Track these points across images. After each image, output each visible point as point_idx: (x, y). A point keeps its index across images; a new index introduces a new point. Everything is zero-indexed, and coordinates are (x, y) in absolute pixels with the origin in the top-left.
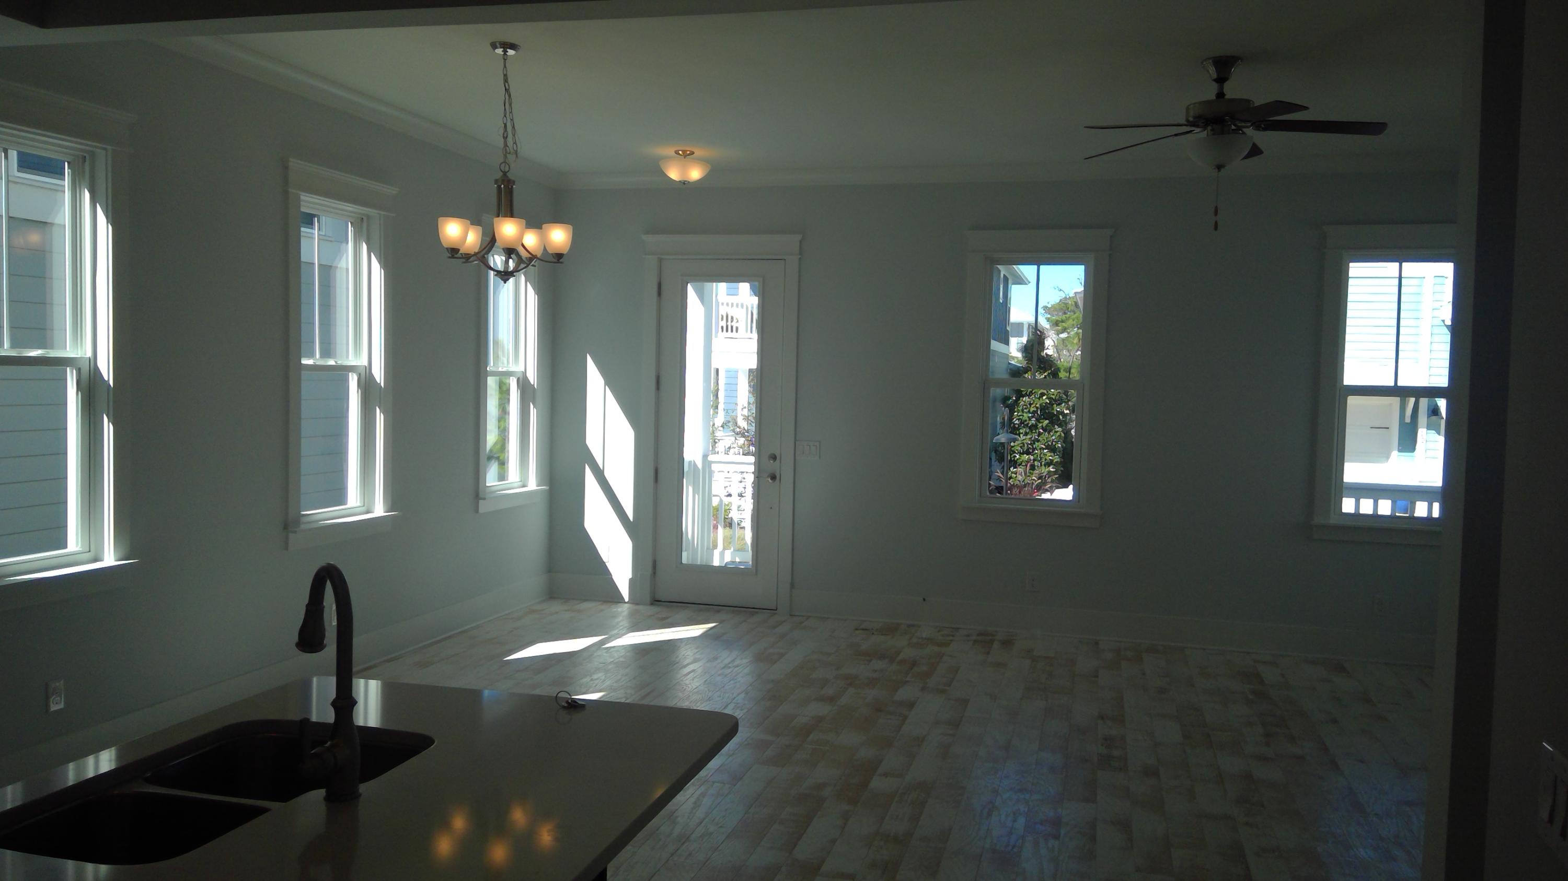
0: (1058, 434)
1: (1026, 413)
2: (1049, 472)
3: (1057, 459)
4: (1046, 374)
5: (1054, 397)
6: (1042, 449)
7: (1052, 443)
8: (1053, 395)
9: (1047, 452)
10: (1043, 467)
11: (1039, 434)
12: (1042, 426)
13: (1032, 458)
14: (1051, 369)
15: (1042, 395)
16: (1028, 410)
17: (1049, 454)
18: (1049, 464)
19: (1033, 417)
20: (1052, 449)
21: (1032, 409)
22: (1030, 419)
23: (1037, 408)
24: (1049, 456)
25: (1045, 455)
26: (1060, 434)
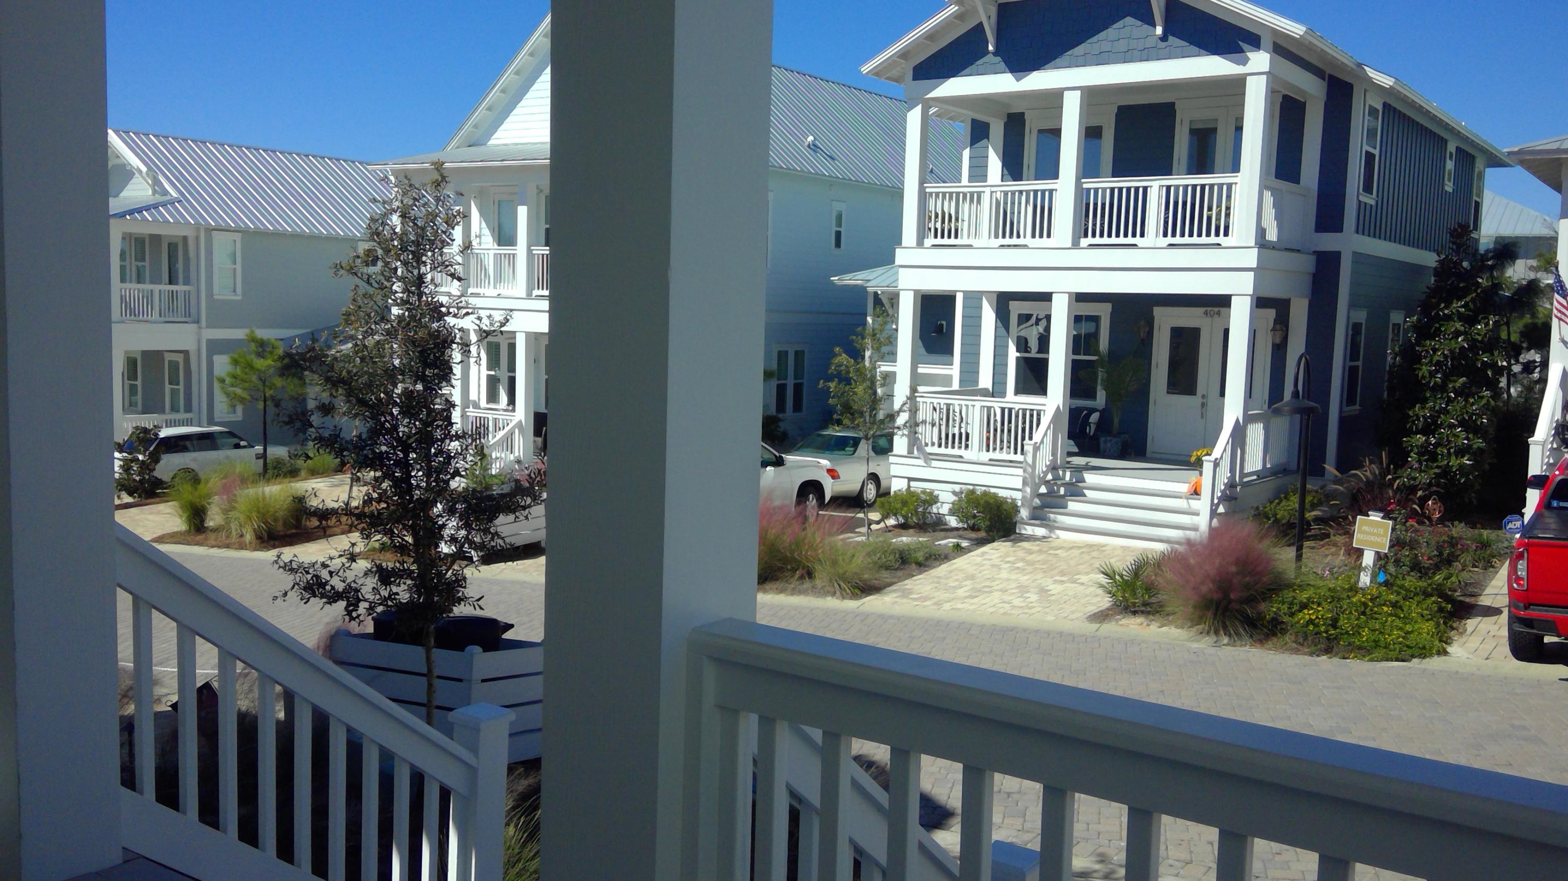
0: (1484, 401)
1: (1426, 365)
2: (1462, 467)
3: (1479, 443)
4: (1468, 299)
5: (1480, 338)
6: (1452, 426)
7: (1471, 417)
8: (1479, 335)
9: (1461, 431)
10: (1453, 458)
11: (1449, 401)
12: (1454, 387)
13: (1433, 440)
14: (1476, 291)
15: (1457, 334)
16: (1428, 359)
17: (1463, 435)
18: (1461, 452)
19: (1437, 371)
20: (1469, 426)
21: (1436, 358)
22: (1432, 375)
23: (1445, 357)
24: (1462, 437)
25: (1455, 436)
26: (1488, 401)
